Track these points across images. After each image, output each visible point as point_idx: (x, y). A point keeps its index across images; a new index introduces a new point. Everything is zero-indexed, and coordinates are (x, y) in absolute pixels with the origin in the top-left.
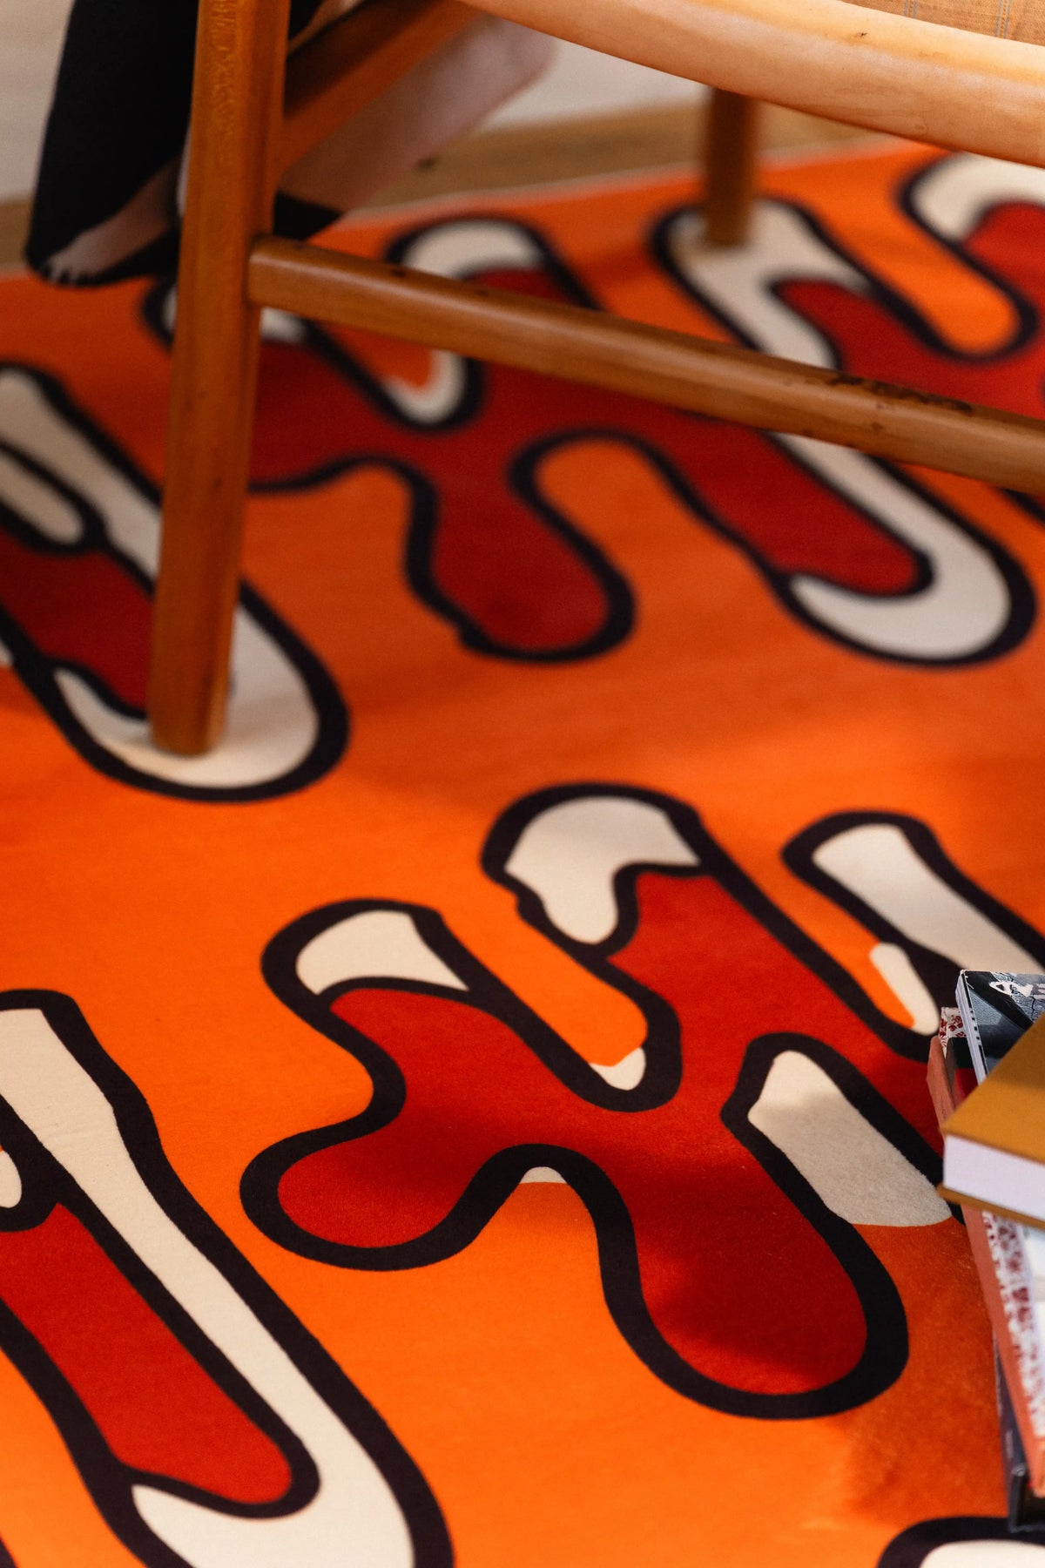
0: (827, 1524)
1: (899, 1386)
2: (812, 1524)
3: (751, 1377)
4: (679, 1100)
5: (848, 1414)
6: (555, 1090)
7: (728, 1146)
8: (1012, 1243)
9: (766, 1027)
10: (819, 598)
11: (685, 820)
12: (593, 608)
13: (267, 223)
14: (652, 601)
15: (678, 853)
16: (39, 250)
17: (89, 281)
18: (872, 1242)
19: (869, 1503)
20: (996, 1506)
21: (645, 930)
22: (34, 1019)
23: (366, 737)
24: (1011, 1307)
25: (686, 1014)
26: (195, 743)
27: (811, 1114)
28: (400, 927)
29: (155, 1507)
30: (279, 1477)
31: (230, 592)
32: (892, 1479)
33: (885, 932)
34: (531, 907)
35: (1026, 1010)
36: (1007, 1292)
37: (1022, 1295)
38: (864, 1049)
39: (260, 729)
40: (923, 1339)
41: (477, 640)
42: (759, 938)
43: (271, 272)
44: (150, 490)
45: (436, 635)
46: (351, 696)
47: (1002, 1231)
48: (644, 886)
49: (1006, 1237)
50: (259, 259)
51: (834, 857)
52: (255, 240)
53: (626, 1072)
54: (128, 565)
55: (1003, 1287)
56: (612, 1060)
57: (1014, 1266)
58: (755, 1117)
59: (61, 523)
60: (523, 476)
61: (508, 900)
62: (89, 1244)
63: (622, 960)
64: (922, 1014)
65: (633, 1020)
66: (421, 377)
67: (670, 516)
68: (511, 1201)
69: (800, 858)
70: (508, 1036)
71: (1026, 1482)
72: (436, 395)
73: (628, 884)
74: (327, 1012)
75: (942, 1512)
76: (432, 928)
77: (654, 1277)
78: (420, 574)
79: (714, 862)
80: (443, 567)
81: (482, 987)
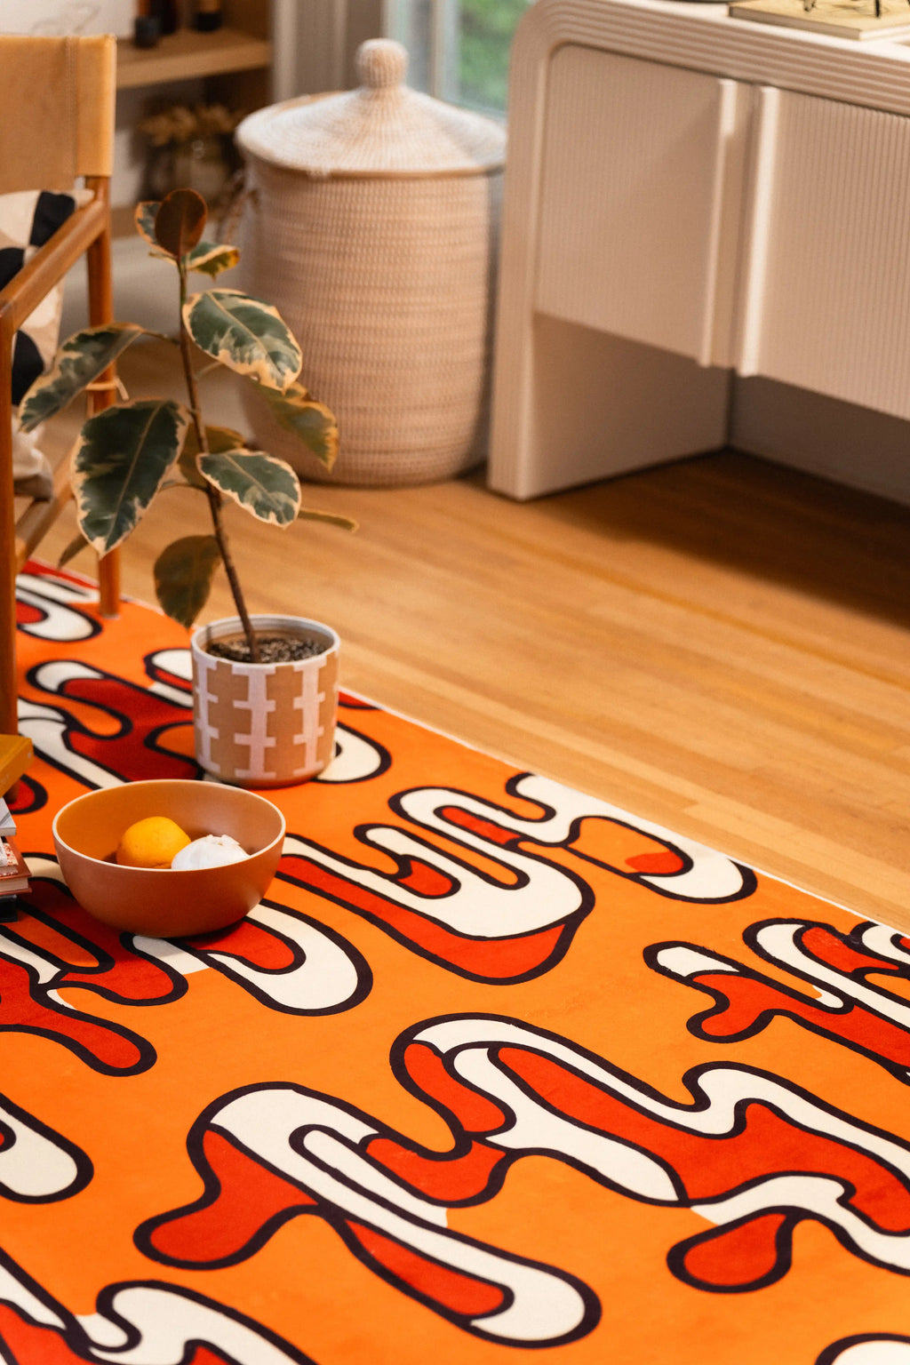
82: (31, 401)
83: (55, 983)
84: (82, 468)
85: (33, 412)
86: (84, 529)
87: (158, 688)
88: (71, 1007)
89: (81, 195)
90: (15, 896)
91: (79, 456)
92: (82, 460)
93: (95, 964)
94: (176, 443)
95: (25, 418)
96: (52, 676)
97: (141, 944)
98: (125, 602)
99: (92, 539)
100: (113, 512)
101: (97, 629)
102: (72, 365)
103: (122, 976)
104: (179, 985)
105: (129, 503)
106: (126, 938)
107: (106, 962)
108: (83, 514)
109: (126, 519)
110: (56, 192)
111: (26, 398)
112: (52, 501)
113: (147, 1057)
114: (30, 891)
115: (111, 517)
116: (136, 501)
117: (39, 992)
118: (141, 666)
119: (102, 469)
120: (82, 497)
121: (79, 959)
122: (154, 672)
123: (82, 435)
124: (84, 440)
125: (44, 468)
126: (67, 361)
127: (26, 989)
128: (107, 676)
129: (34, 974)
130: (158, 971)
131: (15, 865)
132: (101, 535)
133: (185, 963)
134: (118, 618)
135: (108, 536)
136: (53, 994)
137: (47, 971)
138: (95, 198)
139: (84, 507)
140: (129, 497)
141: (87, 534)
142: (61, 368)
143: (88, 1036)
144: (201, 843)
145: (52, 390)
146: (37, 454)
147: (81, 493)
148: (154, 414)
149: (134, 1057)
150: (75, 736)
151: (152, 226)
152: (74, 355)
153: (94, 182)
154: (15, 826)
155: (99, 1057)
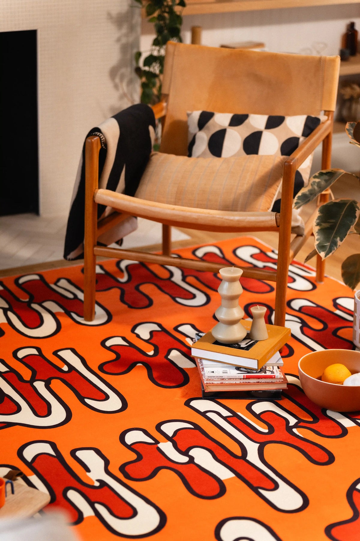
0: (178, 399)
1: (188, 384)
2: (176, 399)
3: (168, 384)
4: (158, 356)
5: (181, 388)
6: (141, 355)
7: (165, 360)
8: (202, 363)
9: (171, 347)
10: (179, 300)
11: (159, 325)
12: (147, 303)
13: (96, 244)
14: (155, 301)
15: (159, 329)
16: (65, 256)
17: (73, 260)
18: (185, 370)
19: (183, 396)
20: (201, 396)
21: (154, 338)
22: (69, 351)
23: (114, 318)
25: (160, 347)
26: (91, 320)
27: (177, 357)
28: (120, 339)
29: (87, 401)
30: (104, 397)
31: (94, 302)
32: (187, 394)
33: (187, 336)
34: (138, 336)
37: (203, 368)
38: (184, 349)
39: (99, 318)
40: (191, 380)
41: (130, 307)
42: (170, 338)
43: (97, 250)
44: (82, 291)
45: (125, 306)
46: (112, 313)
48: (154, 333)
50: (95, 248)
51: (180, 329)
52: (94, 246)
53: (151, 353)
54: (80, 300)
56: (149, 352)
57: (202, 365)
58: (169, 357)
59: (71, 296)
60: (137, 288)
61: (135, 335)
62: (78, 374)
63: (150, 341)
65: (153, 348)
66: (122, 277)
67: (158, 291)
68: (135, 367)
69: (176, 329)
70: (135, 350)
71: (204, 391)
72: (124, 279)
73: (151, 333)
74: (110, 348)
75: (194, 397)
76: (124, 339)
77: (155, 374)
78: (122, 300)
79: (164, 330)
80: (125, 299)
81: (131, 345)
82: (299, 197)
83: (296, 426)
84: (318, 224)
85: (299, 201)
86: (317, 248)
87: (338, 312)
88: (302, 436)
89: (323, 118)
90: (281, 390)
91: (317, 220)
92: (318, 221)
93: (312, 420)
94: (356, 217)
95: (296, 203)
96: (297, 304)
97: (330, 413)
98: (326, 277)
99: (320, 253)
100: (329, 242)
101: (314, 287)
102: (316, 184)
103: (321, 425)
104: (345, 431)
105: (335, 239)
106: (324, 411)
107: (316, 419)
108: (317, 242)
109: (334, 246)
110: (313, 116)
111: (297, 196)
112: (303, 236)
113: (331, 459)
114: (287, 388)
115: (328, 244)
116: (338, 239)
117: (289, 429)
118: (331, 303)
119: (325, 225)
120: (317, 236)
121: (305, 417)
122: (336, 306)
123: (319, 211)
124: (319, 213)
125: (302, 223)
126: (314, 182)
127: (285, 427)
128: (318, 306)
129: (287, 422)
130: (336, 425)
131: (282, 378)
132: (323, 251)
133: (347, 423)
134: (323, 283)
135: (326, 252)
136: (295, 430)
137: (293, 421)
138: (328, 119)
139: (317, 240)
140: (335, 237)
141: (318, 250)
142: (312, 185)
143: (308, 448)
144: (355, 375)
145: (308, 193)
146: (299, 218)
147: (317, 234)
148: (347, 205)
149: (326, 458)
150: (305, 329)
151: (352, 132)
152: (317, 180)
153: (327, 113)
154: (283, 363)
155: (312, 457)
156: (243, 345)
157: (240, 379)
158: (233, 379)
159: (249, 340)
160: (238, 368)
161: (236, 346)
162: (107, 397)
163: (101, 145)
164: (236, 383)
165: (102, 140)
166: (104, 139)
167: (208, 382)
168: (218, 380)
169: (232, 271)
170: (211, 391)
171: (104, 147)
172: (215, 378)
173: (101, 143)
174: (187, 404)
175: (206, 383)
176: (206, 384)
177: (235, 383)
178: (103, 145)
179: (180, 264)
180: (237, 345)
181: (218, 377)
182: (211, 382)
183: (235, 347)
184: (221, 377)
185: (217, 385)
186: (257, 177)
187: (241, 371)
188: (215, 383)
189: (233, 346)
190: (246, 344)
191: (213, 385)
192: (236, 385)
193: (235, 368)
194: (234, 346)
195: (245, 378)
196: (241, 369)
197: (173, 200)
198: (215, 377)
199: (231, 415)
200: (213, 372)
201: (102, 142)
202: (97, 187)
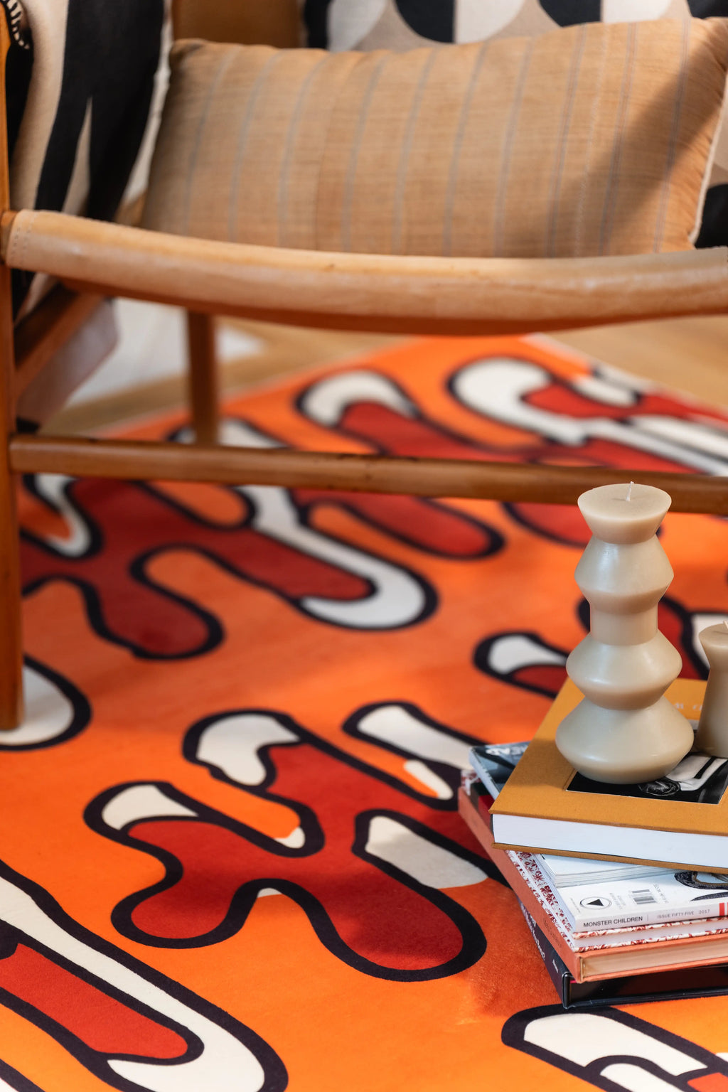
0: (471, 1021)
1: (486, 955)
2: (462, 1022)
3: (410, 963)
4: (328, 848)
5: (464, 972)
6: (259, 852)
7: (361, 865)
8: (534, 867)
9: (362, 807)
10: (316, 606)
11: (285, 720)
12: (199, 631)
13: (14, 427)
14: (230, 621)
15: (285, 736)
18: (449, 895)
19: (490, 1007)
21: (282, 775)
23: (100, 707)
24: (542, 897)
25: (319, 809)
26: (11, 723)
27: (398, 844)
28: (151, 793)
29: (122, 1068)
30: (181, 1046)
32: (496, 996)
33: (408, 756)
34: (217, 773)
35: (510, 760)
36: (538, 891)
37: (546, 889)
38: (418, 811)
39: (43, 713)
40: (492, 933)
41: (142, 653)
42: (343, 769)
43: (20, 450)
45: (119, 655)
46: (85, 689)
47: (527, 864)
48: (273, 755)
49: (530, 866)
50: (15, 446)
51: (370, 725)
52: (10, 437)
53: (295, 839)
55: (534, 891)
56: (286, 834)
57: (538, 877)
58: (370, 848)
60: (138, 571)
61: (204, 772)
62: (42, 959)
63: (274, 789)
64: (442, 790)
65: (292, 816)
67: (224, 580)
68: (256, 905)
69: (351, 726)
70: (226, 832)
71: (570, 978)
72: (75, 541)
73: (265, 753)
74: (126, 836)
75: (528, 1007)
76: (168, 790)
77: (345, 928)
78: (100, 625)
79: (306, 737)
80: (112, 622)
81: (206, 814)
156: (688, 781)
157: (709, 919)
158: (680, 921)
159: (702, 761)
160: (687, 876)
161: (662, 789)
162: (193, 1048)
163: (11, 35)
164: (691, 937)
165: (13, 14)
166: (19, 9)
167: (586, 944)
168: (624, 933)
169: (628, 499)
170: (599, 978)
171: (21, 43)
172: (613, 925)
173: (10, 27)
174: (513, 1035)
175: (577, 949)
176: (579, 955)
177: (687, 936)
178: (17, 36)
179: (368, 477)
180: (663, 787)
181: (622, 921)
182: (597, 944)
183: (659, 792)
184: (635, 919)
185: (621, 953)
186: (632, 113)
187: (703, 886)
188: (613, 945)
189: (651, 790)
190: (699, 776)
191: (607, 953)
192: (692, 943)
193: (676, 877)
194: (655, 788)
195: (726, 914)
196: (701, 878)
197: (305, 229)
198: (610, 922)
199: (697, 1065)
200: (598, 903)
201: (14, 22)
202: (7, 205)
